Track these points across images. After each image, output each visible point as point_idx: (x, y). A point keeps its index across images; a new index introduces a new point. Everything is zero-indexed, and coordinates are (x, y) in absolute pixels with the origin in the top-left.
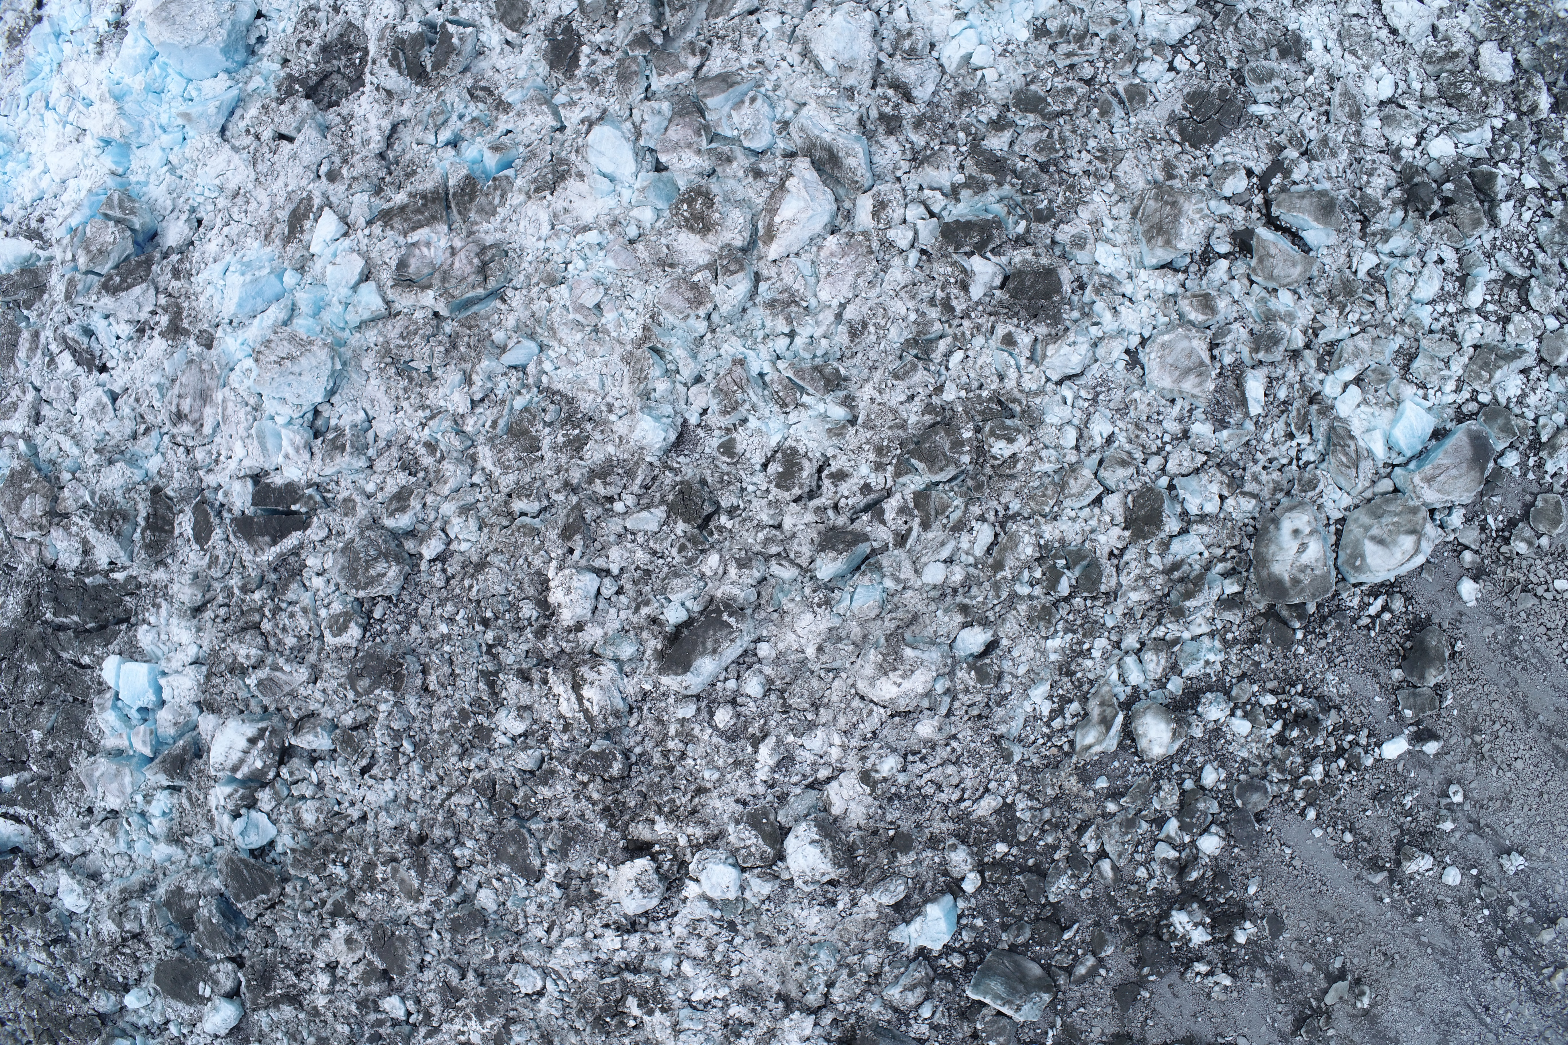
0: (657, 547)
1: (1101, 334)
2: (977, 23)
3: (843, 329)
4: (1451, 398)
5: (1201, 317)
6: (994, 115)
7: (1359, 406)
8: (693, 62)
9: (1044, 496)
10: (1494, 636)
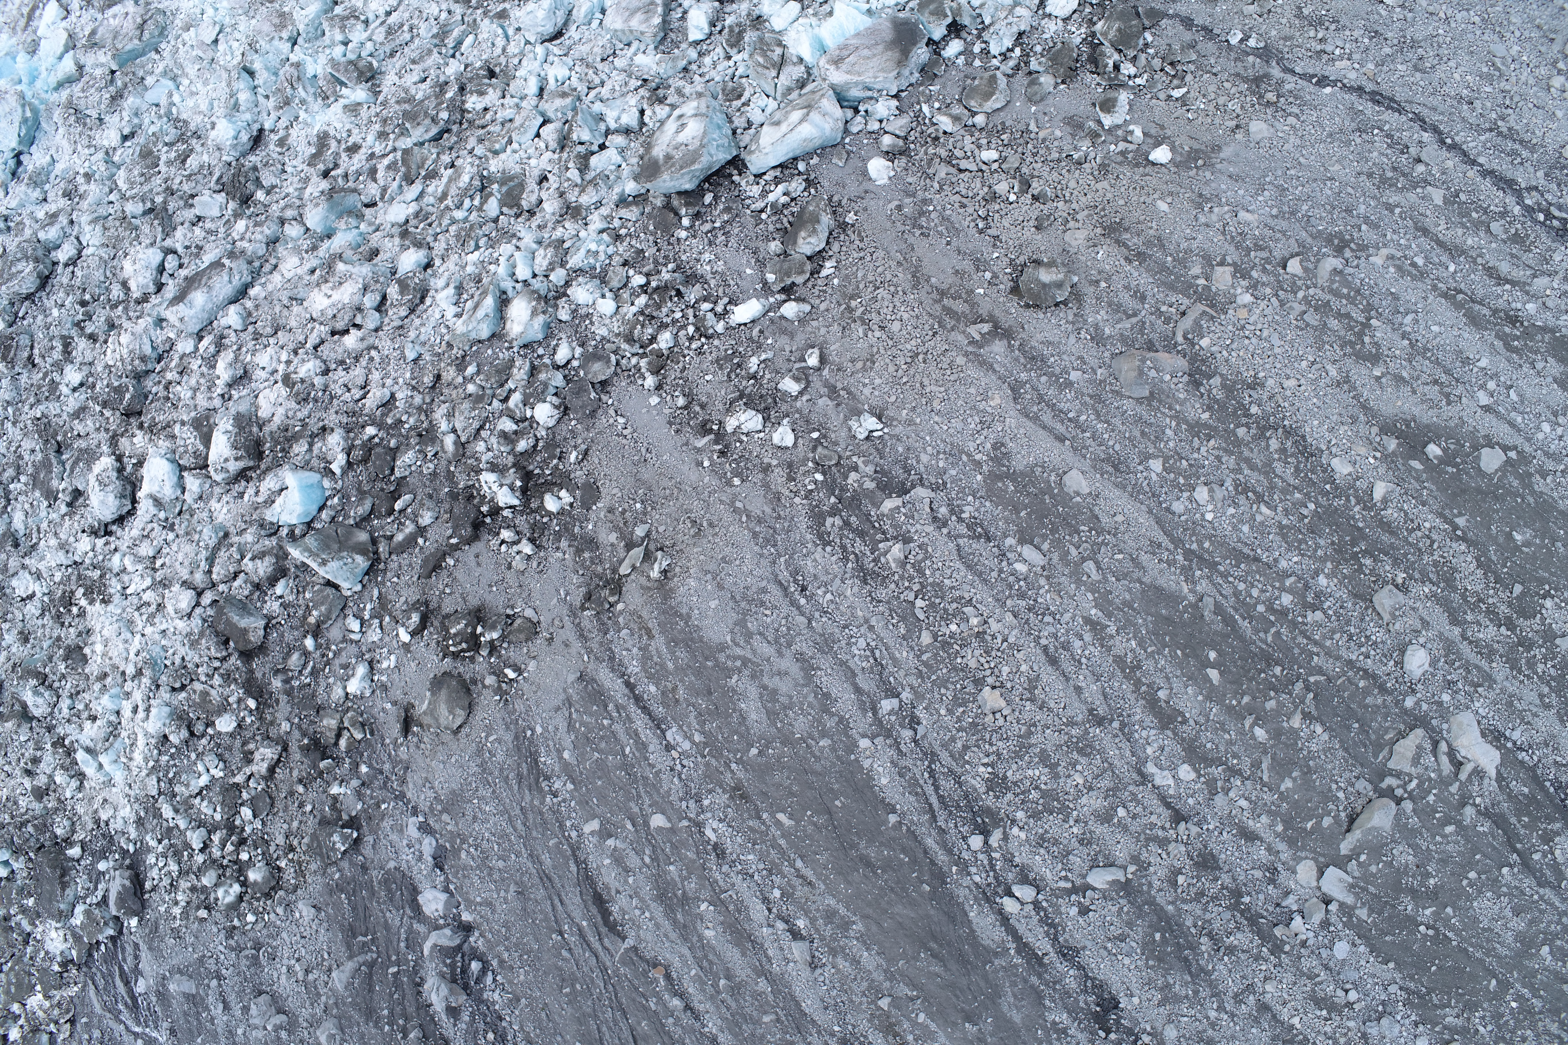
3: (381, 33)
7: (796, 18)
10: (899, 208)
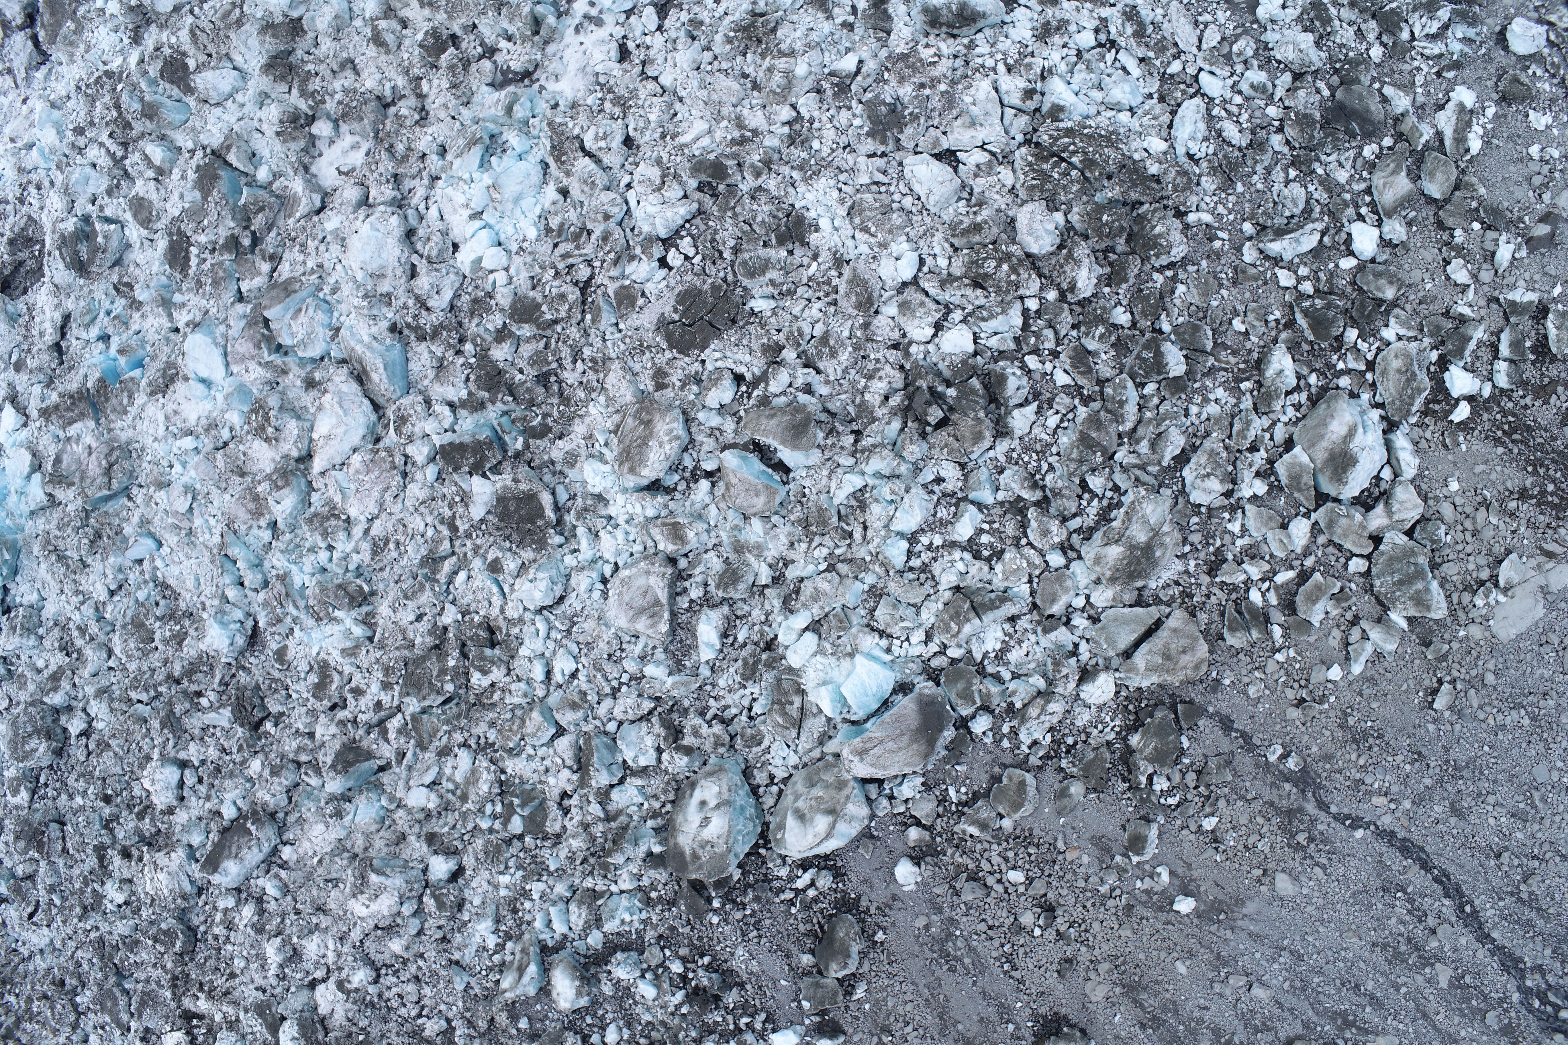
0: (226, 744)
1: (575, 563)
2: (492, 221)
3: (366, 546)
4: (916, 651)
5: (670, 548)
6: (499, 323)
7: (814, 655)
8: (266, 267)
9: (510, 730)
10: (927, 927)
